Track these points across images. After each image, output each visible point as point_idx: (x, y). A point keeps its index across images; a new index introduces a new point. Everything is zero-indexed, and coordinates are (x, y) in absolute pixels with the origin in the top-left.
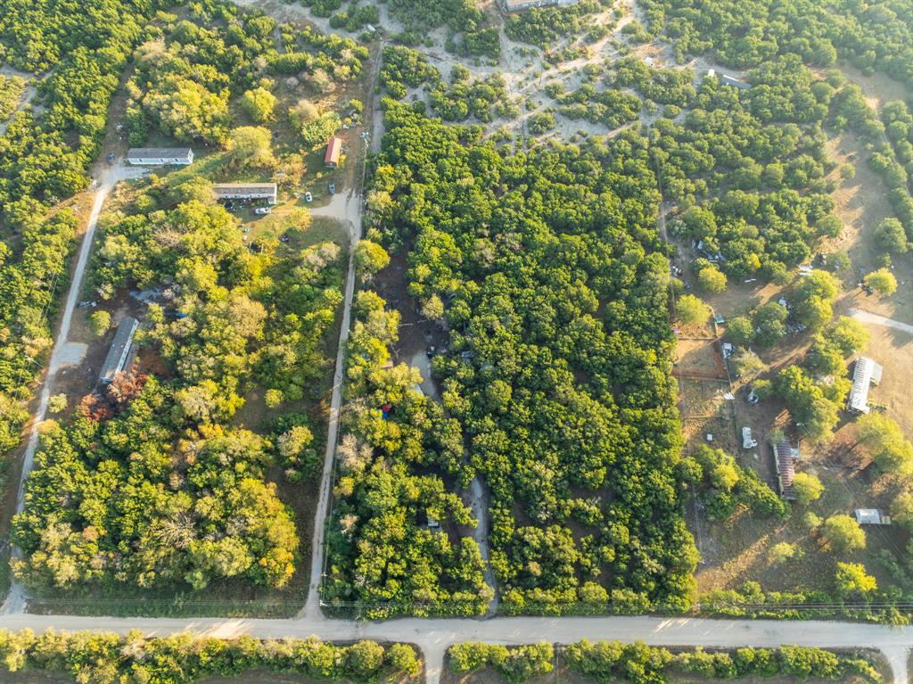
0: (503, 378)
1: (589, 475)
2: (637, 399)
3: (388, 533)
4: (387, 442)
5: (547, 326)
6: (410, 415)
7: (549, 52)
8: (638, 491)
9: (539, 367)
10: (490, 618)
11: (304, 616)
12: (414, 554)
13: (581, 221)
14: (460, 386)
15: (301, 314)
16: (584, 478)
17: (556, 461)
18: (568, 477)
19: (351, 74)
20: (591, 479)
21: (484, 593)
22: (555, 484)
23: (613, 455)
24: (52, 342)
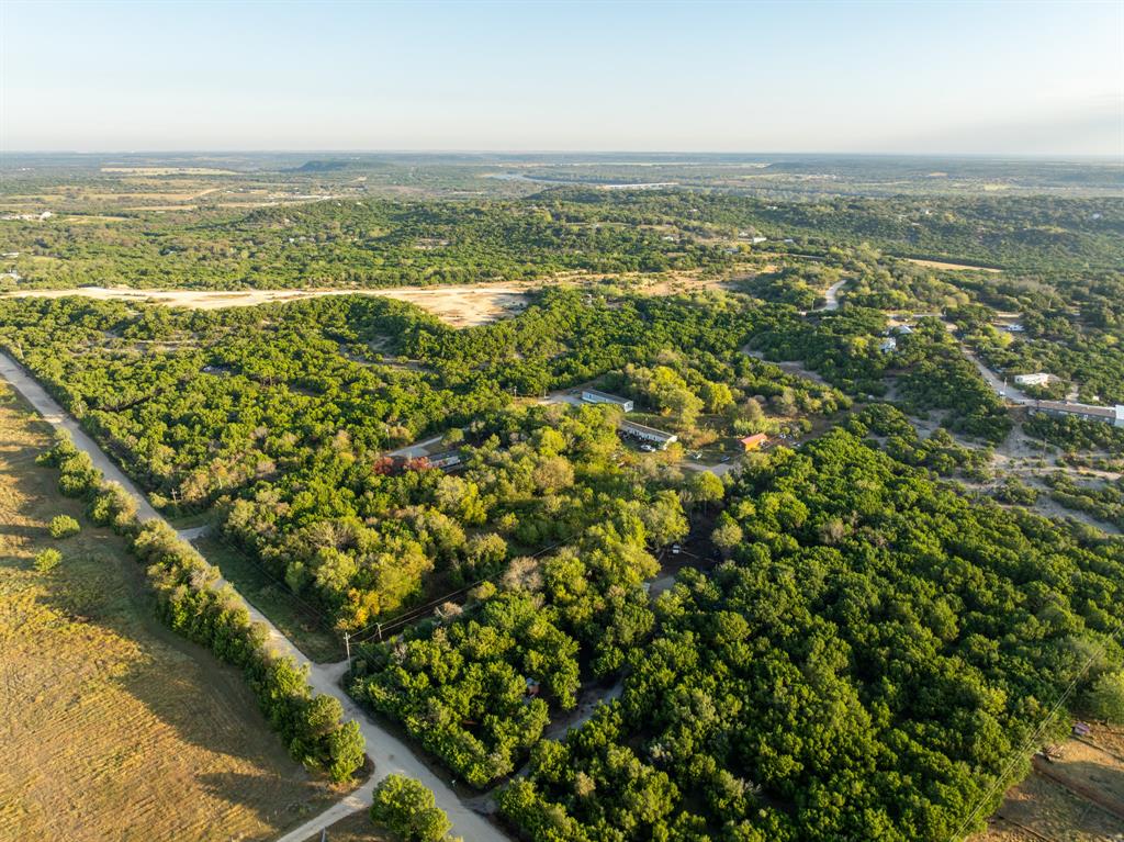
0: (749, 618)
1: (765, 749)
2: (929, 733)
3: (473, 641)
4: (562, 587)
5: (856, 609)
6: (608, 584)
7: (1074, 454)
8: (829, 814)
9: (805, 633)
10: (476, 812)
11: (324, 669)
12: (475, 670)
13: (997, 562)
14: (690, 600)
15: (596, 492)
16: (756, 753)
17: (734, 712)
18: (736, 740)
19: (819, 409)
20: (767, 757)
21: (496, 758)
22: (709, 733)
23: (826, 755)
24: (412, 440)
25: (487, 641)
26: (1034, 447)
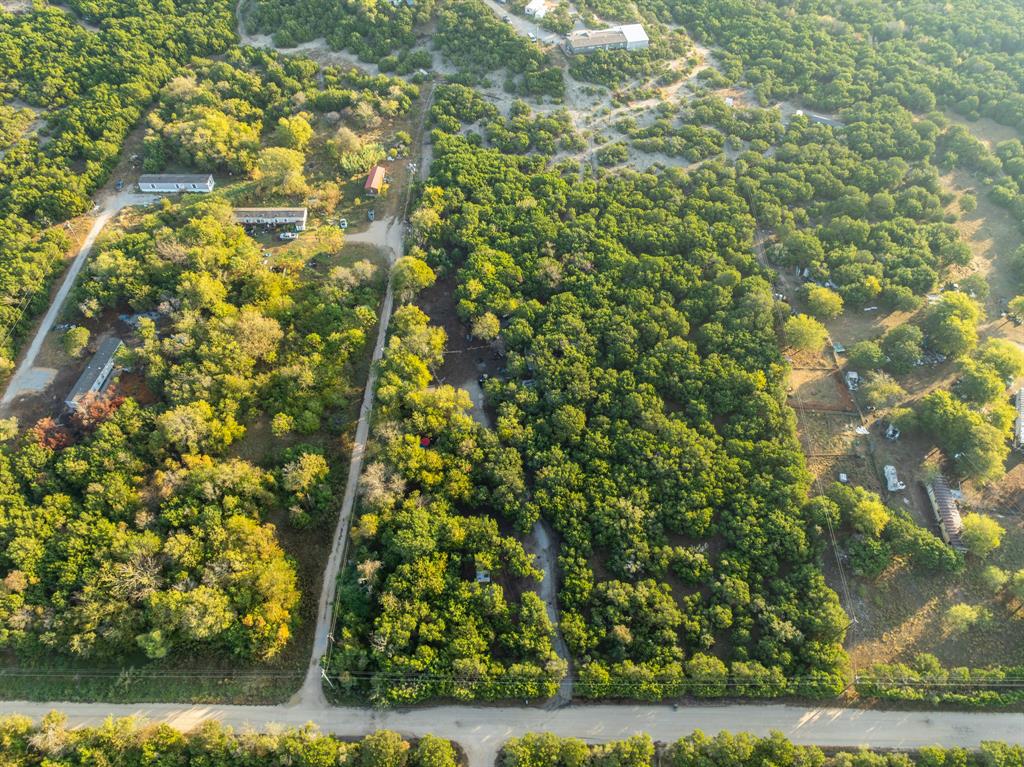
0: (575, 403)
1: (690, 515)
2: (746, 429)
3: (421, 584)
4: (425, 473)
5: (628, 347)
6: (456, 442)
7: (619, 91)
8: (757, 535)
9: (619, 392)
10: (562, 707)
11: (300, 701)
12: (457, 611)
14: (520, 413)
15: (324, 335)
16: (684, 520)
17: (647, 499)
18: (662, 518)
19: (398, 109)
20: (694, 521)
21: (553, 666)
22: (645, 527)
23: (720, 492)
24: (13, 365)
25: (433, 574)
26: (590, 93)
